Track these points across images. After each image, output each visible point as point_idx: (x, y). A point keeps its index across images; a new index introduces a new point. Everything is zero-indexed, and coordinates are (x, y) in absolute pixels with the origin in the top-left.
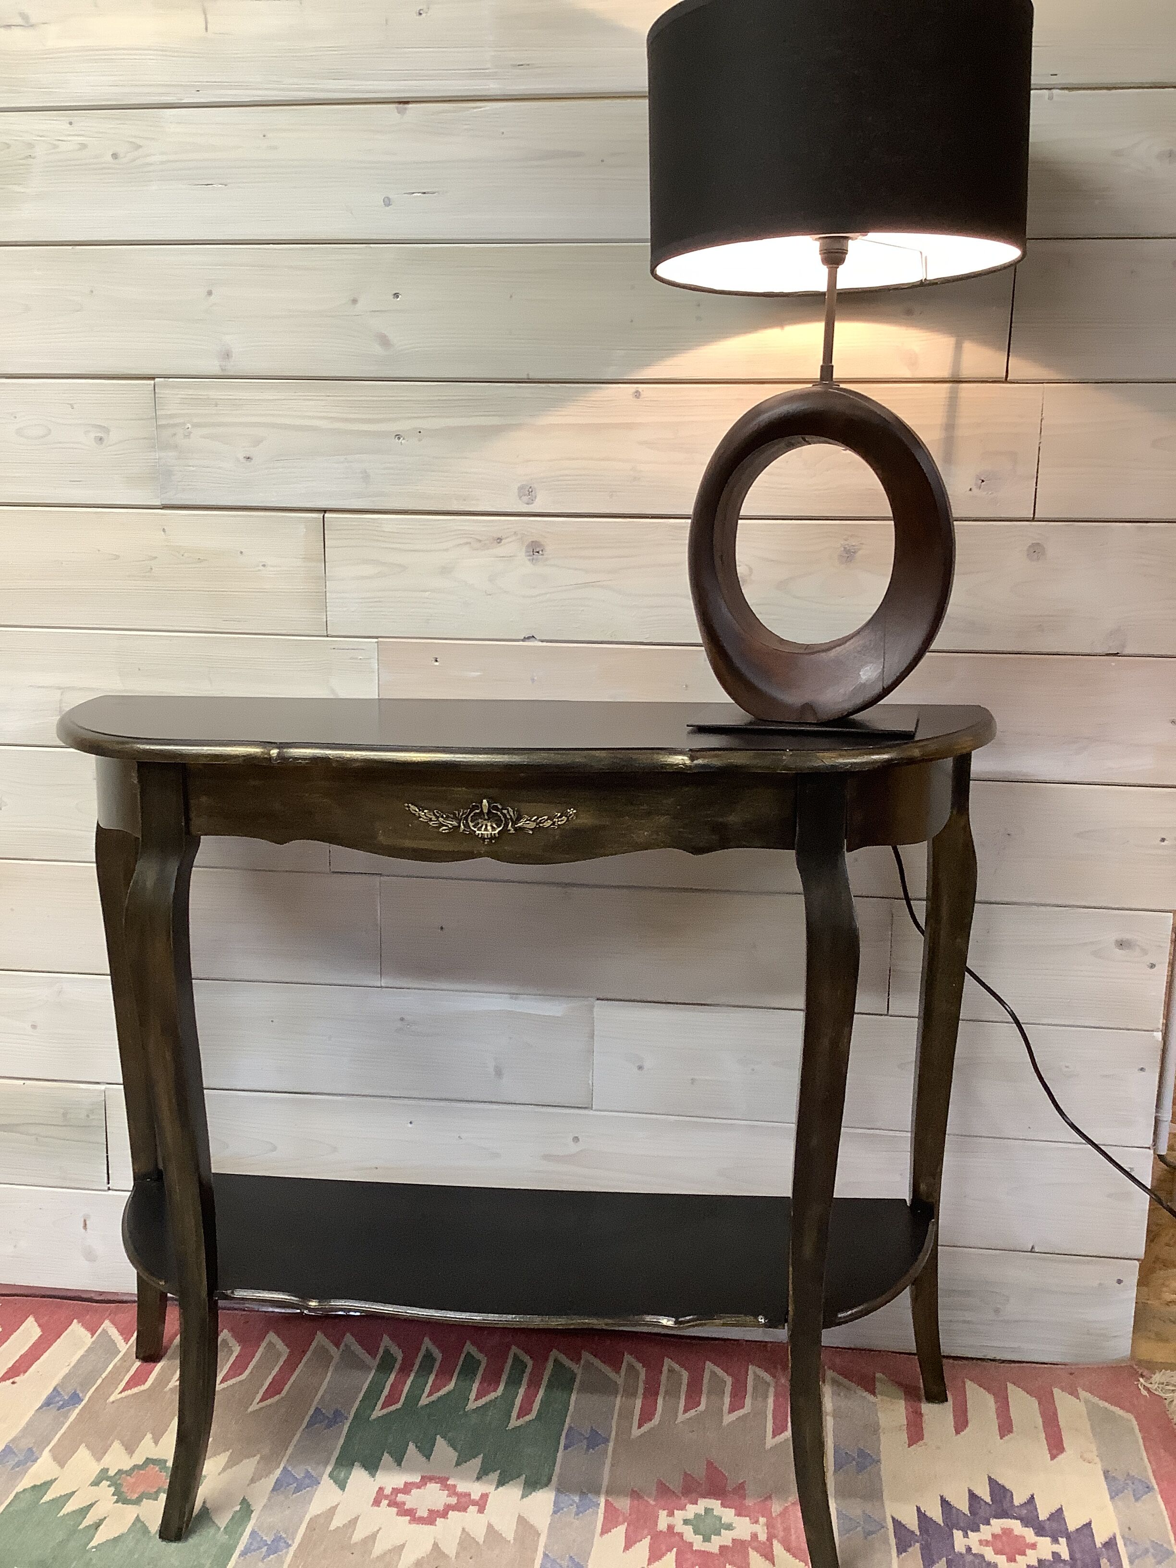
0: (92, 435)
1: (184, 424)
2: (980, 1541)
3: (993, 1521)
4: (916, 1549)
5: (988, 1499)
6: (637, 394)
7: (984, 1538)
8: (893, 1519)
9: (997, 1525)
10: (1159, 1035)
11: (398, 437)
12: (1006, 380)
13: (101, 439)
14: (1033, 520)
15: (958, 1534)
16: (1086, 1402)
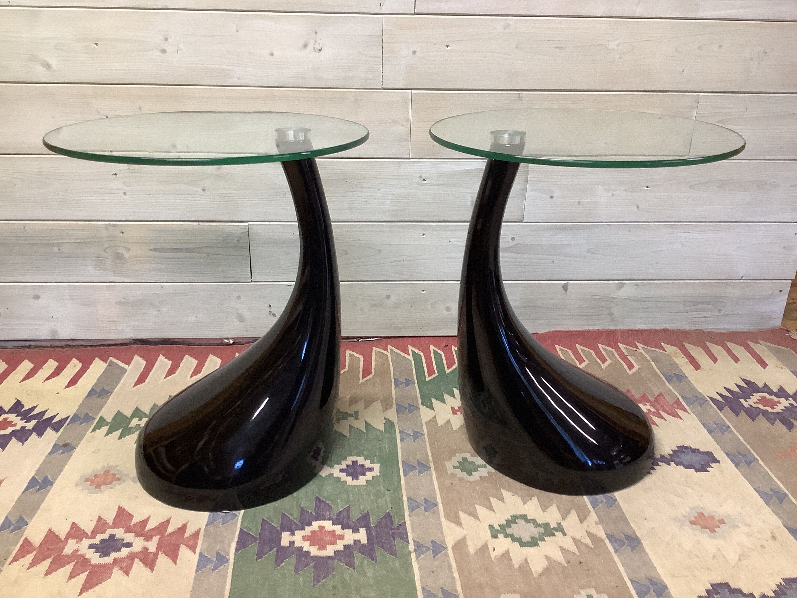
2: (754, 402)
3: (755, 394)
4: (727, 408)
5: (747, 387)
7: (755, 401)
8: (709, 397)
9: (757, 396)
15: (742, 401)
16: (765, 345)
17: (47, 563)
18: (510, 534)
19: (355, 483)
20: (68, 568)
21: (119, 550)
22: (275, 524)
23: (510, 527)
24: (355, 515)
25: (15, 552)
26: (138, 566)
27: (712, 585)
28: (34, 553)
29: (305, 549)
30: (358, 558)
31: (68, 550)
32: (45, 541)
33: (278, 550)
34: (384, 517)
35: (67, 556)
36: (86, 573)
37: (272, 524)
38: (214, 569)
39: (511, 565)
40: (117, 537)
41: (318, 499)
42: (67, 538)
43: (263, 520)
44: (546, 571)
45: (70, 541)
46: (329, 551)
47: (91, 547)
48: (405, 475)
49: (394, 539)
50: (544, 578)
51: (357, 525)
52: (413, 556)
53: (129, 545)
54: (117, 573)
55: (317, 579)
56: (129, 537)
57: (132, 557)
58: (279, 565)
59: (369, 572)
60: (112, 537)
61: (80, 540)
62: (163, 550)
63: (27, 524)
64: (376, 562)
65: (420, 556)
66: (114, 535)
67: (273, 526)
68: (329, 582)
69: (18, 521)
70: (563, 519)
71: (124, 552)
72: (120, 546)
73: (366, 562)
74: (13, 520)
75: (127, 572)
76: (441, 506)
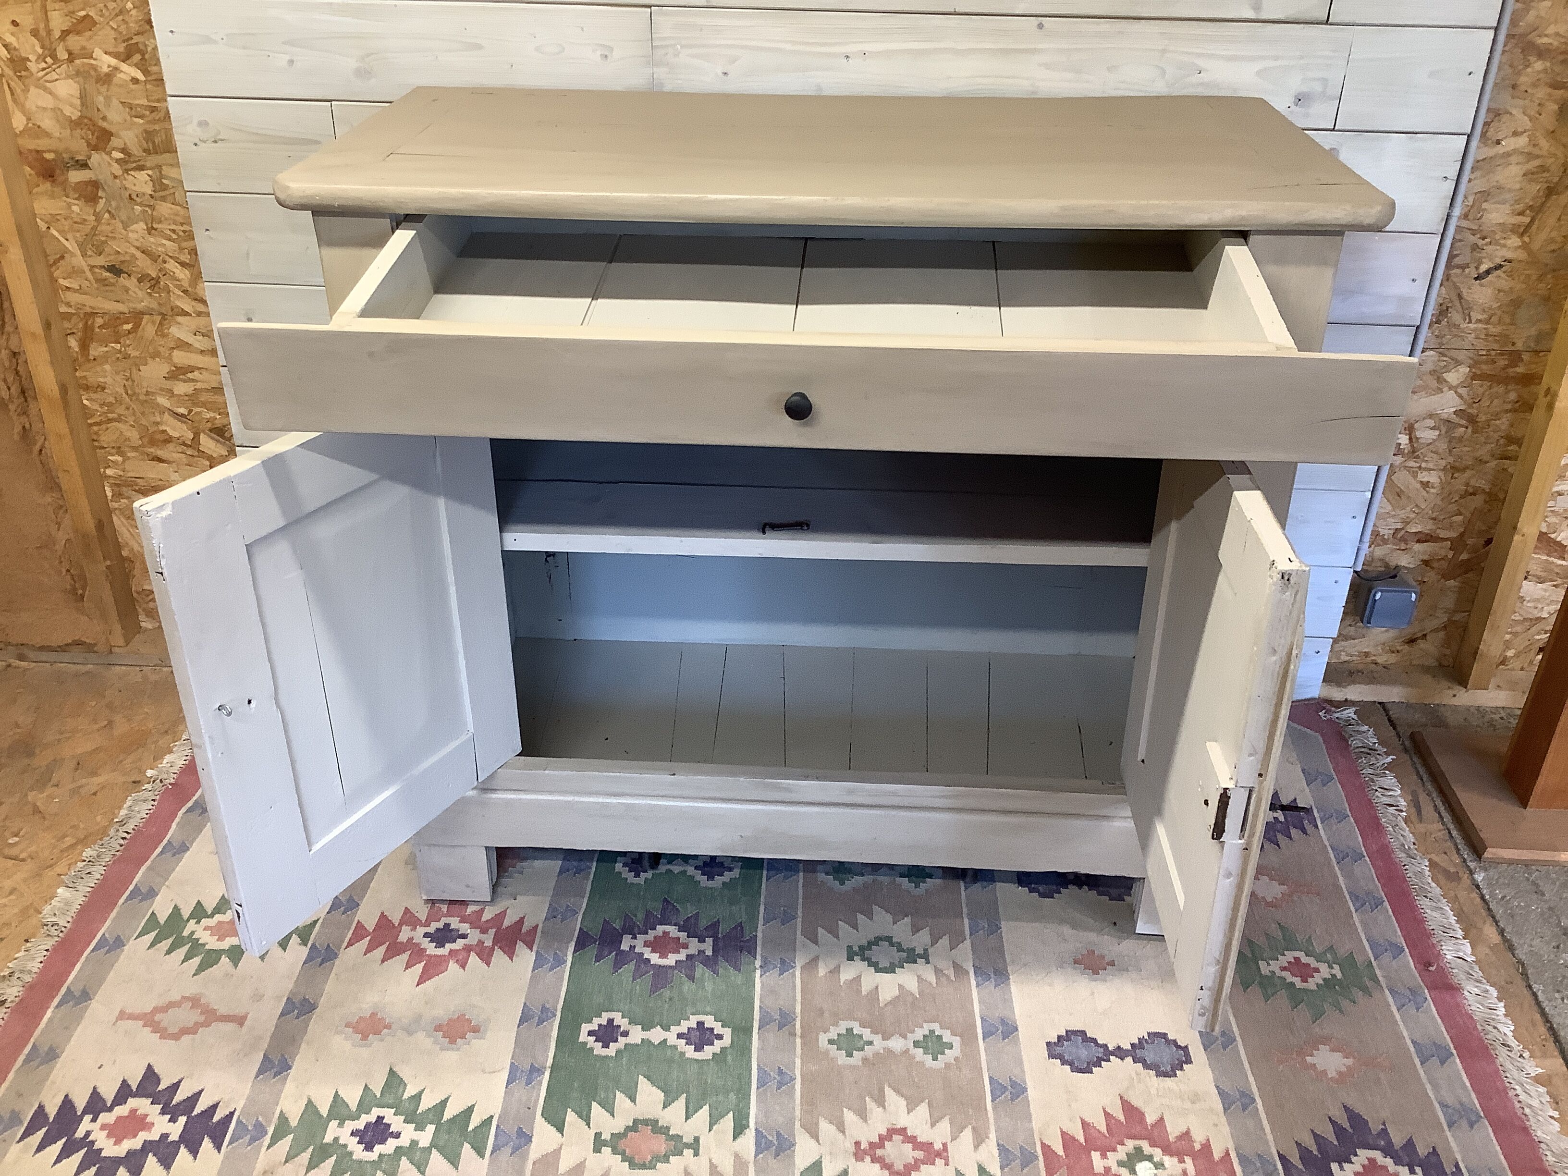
0: (599, 53)
1: (675, 45)
6: (1040, 26)
10: (1369, 495)
11: (847, 57)
12: (1327, 22)
13: (606, 56)
14: (1333, 130)
17: (381, 951)
18: (868, 958)
19: (710, 884)
20: (405, 956)
21: (454, 941)
22: (617, 925)
23: (870, 949)
24: (703, 923)
25: (349, 935)
26: (474, 959)
27: (1067, 1031)
28: (369, 938)
29: (646, 956)
30: (700, 970)
31: (403, 937)
32: (378, 926)
33: (616, 955)
34: (735, 928)
35: (402, 943)
36: (423, 964)
37: (614, 925)
38: (550, 971)
39: (859, 991)
40: (452, 927)
41: (665, 900)
42: (401, 924)
43: (605, 920)
44: (894, 1001)
45: (404, 927)
46: (671, 960)
47: (426, 935)
48: (767, 880)
49: (741, 952)
50: (890, 1007)
51: (705, 933)
52: (758, 973)
53: (464, 936)
54: (453, 966)
55: (655, 988)
56: (465, 928)
57: (468, 949)
58: (617, 971)
59: (709, 986)
60: (447, 925)
61: (414, 929)
62: (499, 945)
63: (358, 905)
64: (717, 976)
65: (765, 973)
66: (449, 925)
67: (614, 928)
68: (666, 993)
69: (348, 901)
70: (932, 945)
71: (460, 944)
72: (455, 936)
73: (707, 975)
74: (343, 899)
75: (463, 966)
76: (799, 920)
